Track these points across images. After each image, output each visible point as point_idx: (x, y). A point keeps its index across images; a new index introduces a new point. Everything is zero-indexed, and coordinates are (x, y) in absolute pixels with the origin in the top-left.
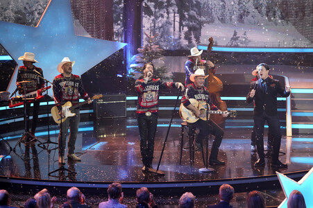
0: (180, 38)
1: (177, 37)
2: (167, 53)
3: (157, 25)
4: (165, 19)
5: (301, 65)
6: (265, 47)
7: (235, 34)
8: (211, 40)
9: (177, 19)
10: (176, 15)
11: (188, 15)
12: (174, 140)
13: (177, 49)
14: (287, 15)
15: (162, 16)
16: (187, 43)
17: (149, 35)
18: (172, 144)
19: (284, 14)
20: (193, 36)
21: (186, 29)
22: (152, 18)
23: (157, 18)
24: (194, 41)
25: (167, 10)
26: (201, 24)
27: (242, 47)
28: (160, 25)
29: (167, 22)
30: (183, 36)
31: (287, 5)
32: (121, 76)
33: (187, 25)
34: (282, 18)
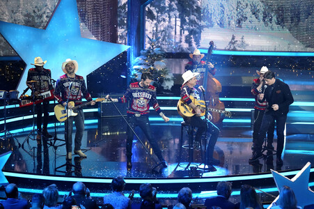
0: (181, 42)
1: (178, 40)
2: (169, 56)
3: (159, 29)
4: (167, 23)
5: (295, 68)
6: (262, 51)
7: (233, 38)
8: (211, 43)
9: (179, 23)
10: (177, 19)
11: (189, 19)
12: (174, 139)
13: (178, 51)
14: (282, 20)
15: (164, 20)
16: (188, 46)
17: (151, 38)
18: (172, 142)
19: (280, 20)
20: (193, 40)
21: (186, 33)
22: (155, 22)
23: (159, 22)
24: (194, 44)
25: (169, 15)
26: (201, 28)
27: (240, 51)
28: (162, 29)
29: (168, 26)
30: (183, 40)
31: (282, 10)
32: (124, 77)
33: (188, 29)
34: (278, 23)
